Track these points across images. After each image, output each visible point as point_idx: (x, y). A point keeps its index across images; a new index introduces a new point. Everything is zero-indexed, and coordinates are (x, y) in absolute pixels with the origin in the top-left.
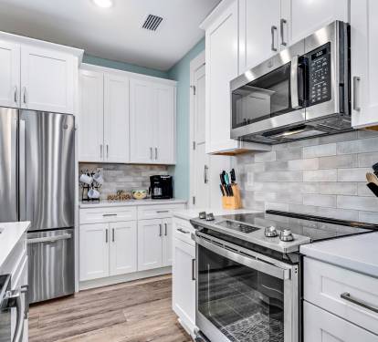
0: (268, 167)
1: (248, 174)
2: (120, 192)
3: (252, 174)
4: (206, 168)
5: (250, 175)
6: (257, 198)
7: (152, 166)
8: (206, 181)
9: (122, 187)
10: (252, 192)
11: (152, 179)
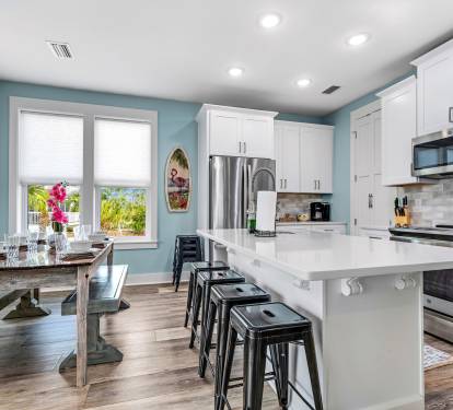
0: (436, 195)
1: (416, 200)
2: (287, 216)
3: (420, 201)
4: (371, 196)
5: (418, 201)
6: (424, 217)
7: (310, 195)
8: (371, 206)
9: (289, 211)
10: (421, 214)
11: (313, 205)
